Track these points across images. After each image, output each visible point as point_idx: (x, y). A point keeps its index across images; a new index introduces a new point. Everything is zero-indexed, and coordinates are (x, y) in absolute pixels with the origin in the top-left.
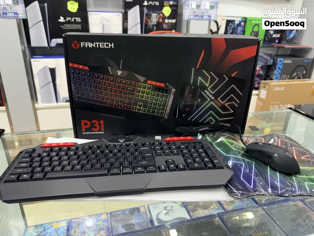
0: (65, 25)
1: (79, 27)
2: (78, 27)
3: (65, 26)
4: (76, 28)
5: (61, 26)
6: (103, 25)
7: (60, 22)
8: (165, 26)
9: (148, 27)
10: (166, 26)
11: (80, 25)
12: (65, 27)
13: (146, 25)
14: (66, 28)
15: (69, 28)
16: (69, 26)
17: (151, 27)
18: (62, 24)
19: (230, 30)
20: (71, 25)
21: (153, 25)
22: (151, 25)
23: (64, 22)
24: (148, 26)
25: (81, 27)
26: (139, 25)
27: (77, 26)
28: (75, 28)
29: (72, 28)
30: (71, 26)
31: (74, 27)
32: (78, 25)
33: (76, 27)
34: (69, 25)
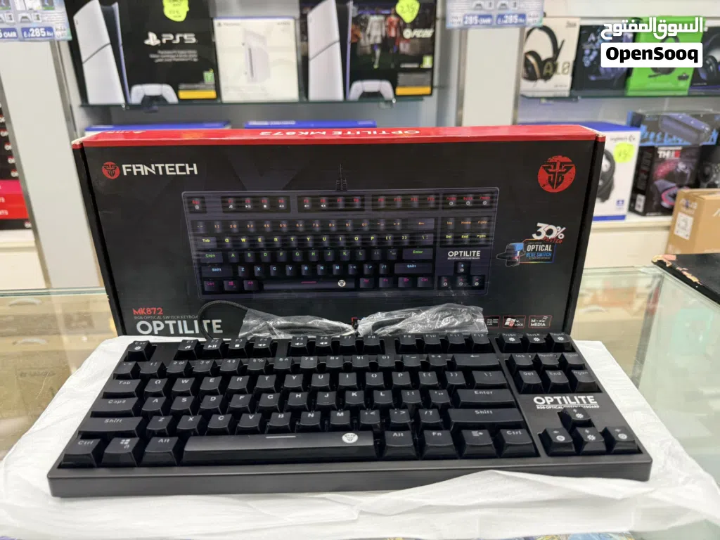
0: (160, 52)
1: (192, 55)
2: (190, 56)
3: (160, 54)
4: (187, 60)
5: (152, 56)
6: (250, 50)
7: (149, 46)
8: (404, 47)
9: (359, 52)
10: (408, 46)
11: (195, 52)
12: (160, 58)
13: (354, 46)
14: (164, 58)
15: (170, 60)
16: (169, 54)
17: (369, 50)
18: (155, 49)
19: (591, 54)
20: (175, 52)
21: (373, 46)
22: (365, 47)
23: (157, 46)
24: (361, 47)
25: (196, 56)
26: (337, 47)
27: (187, 54)
28: (183, 60)
29: (177, 60)
30: (174, 54)
31: (181, 56)
32: (190, 52)
33: (186, 56)
34: (169, 52)
